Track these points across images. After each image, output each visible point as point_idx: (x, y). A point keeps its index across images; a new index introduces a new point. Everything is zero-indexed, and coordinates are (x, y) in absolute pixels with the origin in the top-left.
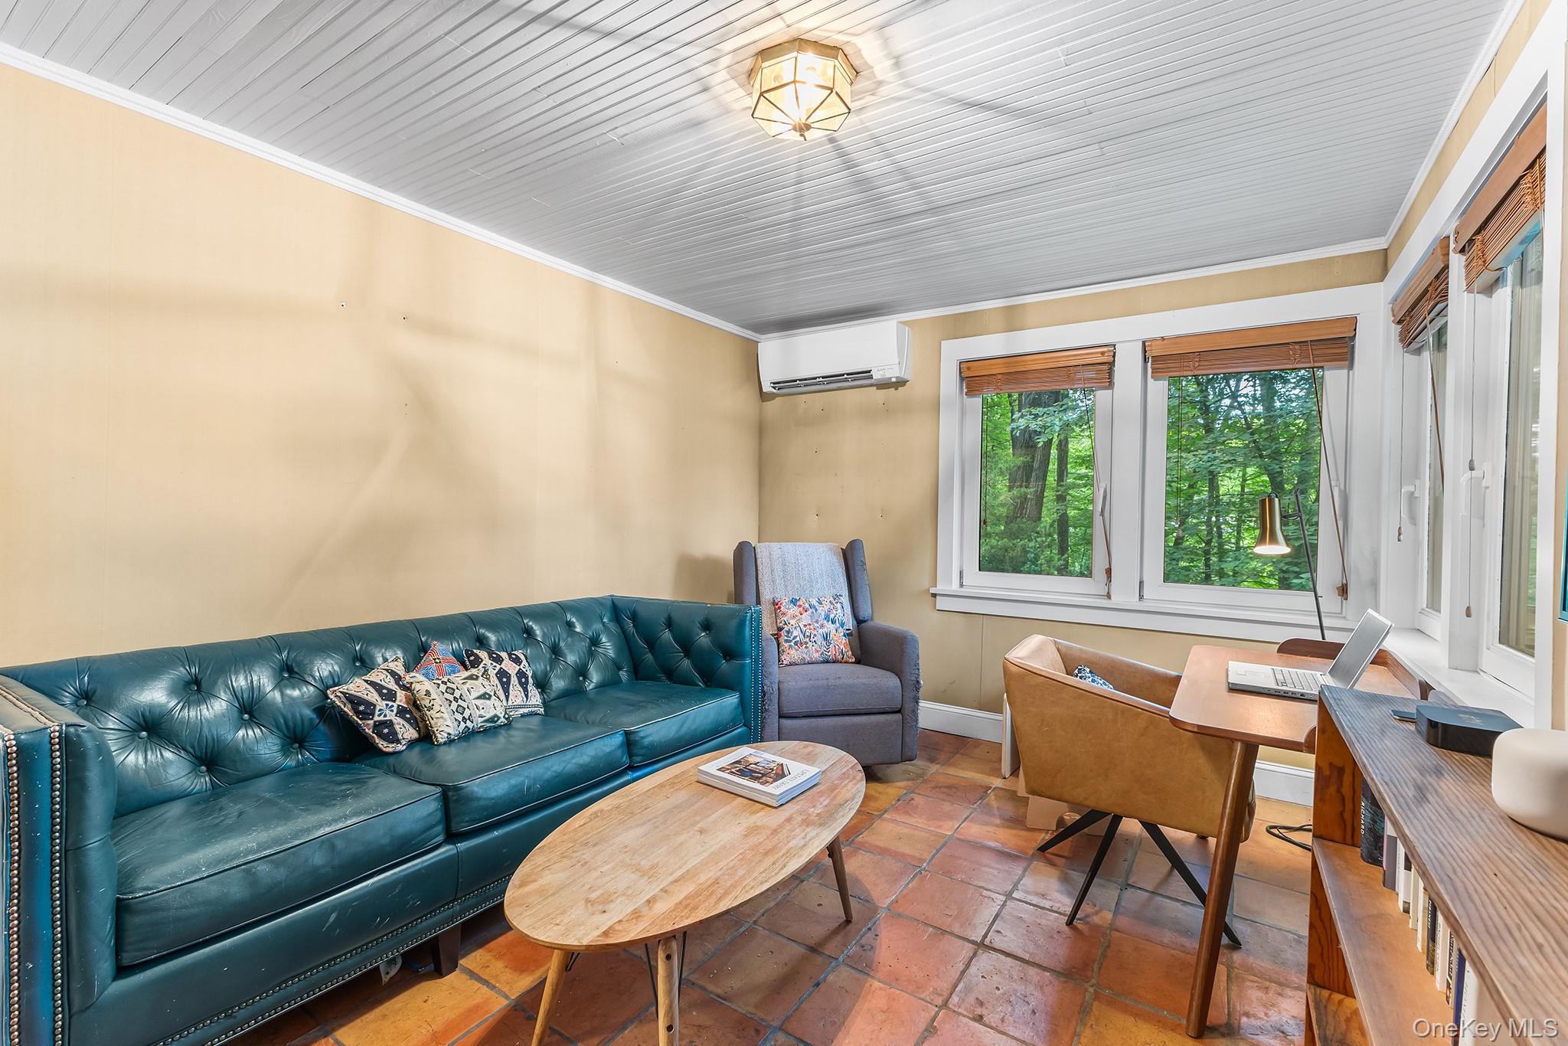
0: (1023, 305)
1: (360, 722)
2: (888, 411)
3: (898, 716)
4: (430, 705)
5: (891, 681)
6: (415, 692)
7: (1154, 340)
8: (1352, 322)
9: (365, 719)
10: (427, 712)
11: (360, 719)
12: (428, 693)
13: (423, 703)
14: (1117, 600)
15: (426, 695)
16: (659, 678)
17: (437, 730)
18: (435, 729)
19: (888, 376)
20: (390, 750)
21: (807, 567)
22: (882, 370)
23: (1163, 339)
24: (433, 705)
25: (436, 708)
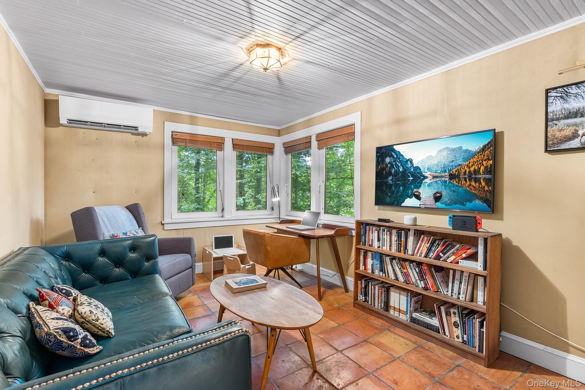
0: (197, 117)
1: (72, 344)
2: (138, 145)
3: (191, 269)
4: (96, 317)
5: (188, 256)
6: (83, 314)
7: (235, 139)
8: (273, 145)
9: (75, 340)
10: (96, 323)
11: (72, 341)
12: (91, 312)
13: (90, 319)
14: (226, 217)
15: (90, 313)
16: (96, 284)
17: (110, 329)
18: (108, 329)
19: (146, 132)
20: (96, 351)
21: (119, 217)
22: (144, 128)
23: (237, 139)
24: (98, 317)
25: (100, 317)
